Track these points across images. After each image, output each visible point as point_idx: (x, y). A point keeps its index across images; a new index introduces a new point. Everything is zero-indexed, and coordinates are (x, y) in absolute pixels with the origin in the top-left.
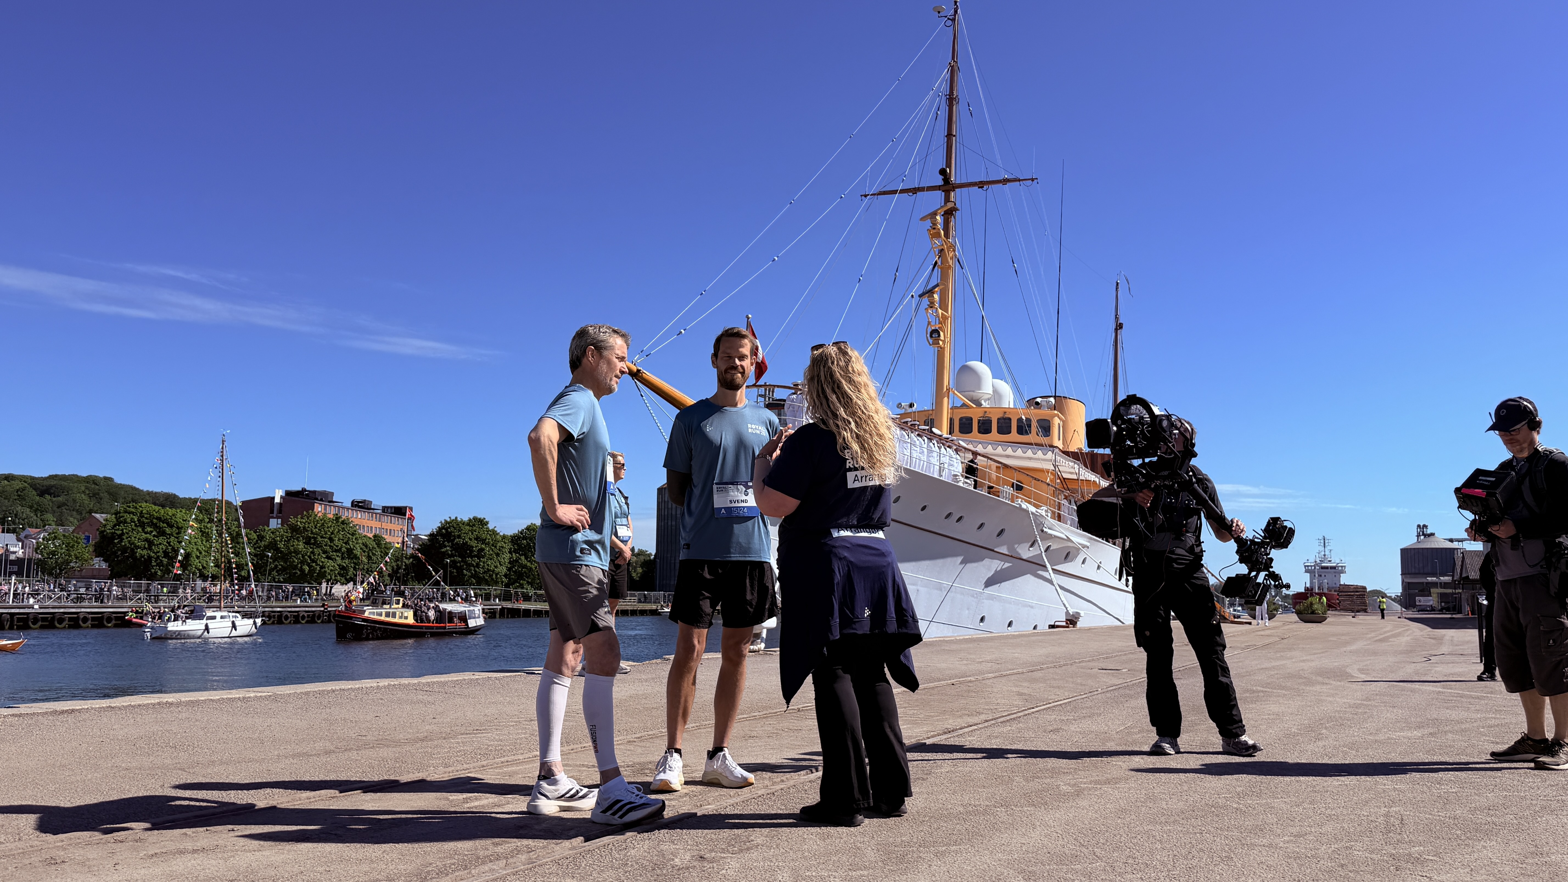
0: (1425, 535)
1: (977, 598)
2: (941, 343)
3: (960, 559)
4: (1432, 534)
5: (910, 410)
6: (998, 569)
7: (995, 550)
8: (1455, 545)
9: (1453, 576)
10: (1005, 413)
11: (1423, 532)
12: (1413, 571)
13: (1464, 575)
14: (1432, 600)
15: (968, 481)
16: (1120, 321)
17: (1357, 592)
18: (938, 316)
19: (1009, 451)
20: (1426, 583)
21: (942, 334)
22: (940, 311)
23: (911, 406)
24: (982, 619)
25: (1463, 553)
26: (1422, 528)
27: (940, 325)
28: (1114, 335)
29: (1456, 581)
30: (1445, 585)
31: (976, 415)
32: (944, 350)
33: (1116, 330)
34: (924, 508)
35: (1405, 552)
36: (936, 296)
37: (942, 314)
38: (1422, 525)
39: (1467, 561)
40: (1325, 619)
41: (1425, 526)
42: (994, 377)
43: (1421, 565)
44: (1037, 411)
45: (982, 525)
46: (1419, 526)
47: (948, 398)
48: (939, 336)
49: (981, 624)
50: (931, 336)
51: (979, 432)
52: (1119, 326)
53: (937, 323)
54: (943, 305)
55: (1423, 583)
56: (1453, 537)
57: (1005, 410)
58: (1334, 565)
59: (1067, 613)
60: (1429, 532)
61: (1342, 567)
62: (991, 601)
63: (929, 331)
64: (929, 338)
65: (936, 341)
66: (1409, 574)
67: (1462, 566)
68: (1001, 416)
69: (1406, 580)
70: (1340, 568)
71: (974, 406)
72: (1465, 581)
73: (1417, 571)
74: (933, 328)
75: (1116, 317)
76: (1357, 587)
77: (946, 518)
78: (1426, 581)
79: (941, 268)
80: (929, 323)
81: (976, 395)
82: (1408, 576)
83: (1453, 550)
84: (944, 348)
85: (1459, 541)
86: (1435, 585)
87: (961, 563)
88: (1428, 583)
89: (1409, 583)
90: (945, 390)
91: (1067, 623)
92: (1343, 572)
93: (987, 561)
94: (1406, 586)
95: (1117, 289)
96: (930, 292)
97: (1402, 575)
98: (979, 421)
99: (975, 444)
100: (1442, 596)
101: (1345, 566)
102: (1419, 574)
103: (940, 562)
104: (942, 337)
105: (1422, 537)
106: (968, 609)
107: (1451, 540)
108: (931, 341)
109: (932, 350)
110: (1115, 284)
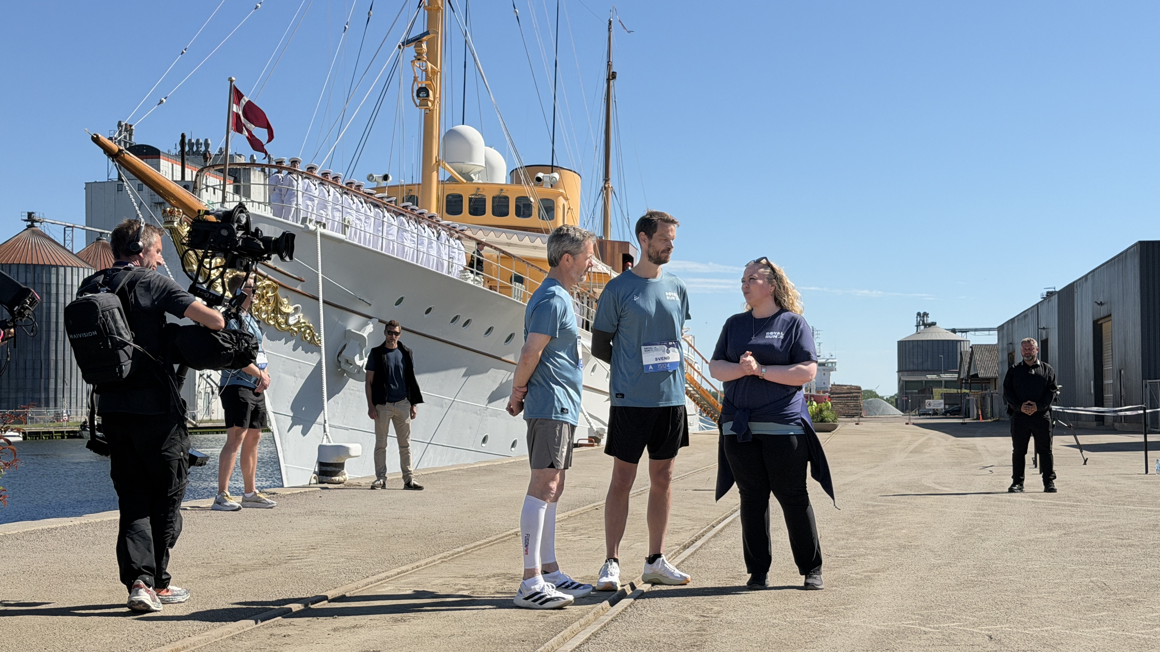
0: (926, 325)
1: (481, 415)
2: (430, 104)
3: (463, 370)
4: (934, 324)
5: (384, 184)
6: (504, 381)
7: (503, 358)
8: (958, 336)
9: (959, 373)
10: (502, 190)
11: (923, 321)
12: (911, 367)
13: (972, 373)
14: (937, 403)
15: (477, 278)
16: (614, 69)
17: (851, 393)
18: (426, 70)
19: (515, 239)
20: (926, 381)
21: (431, 93)
22: (429, 65)
23: (386, 178)
24: (484, 440)
25: (971, 347)
26: (922, 316)
27: (429, 82)
28: (606, 85)
29: (963, 379)
30: (948, 384)
31: (467, 193)
32: (433, 114)
33: (608, 80)
34: (428, 311)
35: (903, 345)
36: (424, 46)
37: (432, 68)
38: (922, 313)
39: (977, 357)
40: (835, 427)
41: (926, 314)
42: (486, 145)
43: (920, 360)
44: (537, 189)
45: (490, 330)
46: (919, 314)
47: (438, 172)
48: (428, 95)
49: (483, 445)
50: (418, 96)
51: (471, 213)
52: (612, 76)
53: (424, 80)
54: (432, 57)
55: (922, 381)
56: (957, 327)
57: (502, 187)
58: (824, 361)
59: (591, 429)
60: (930, 320)
61: (832, 363)
62: (495, 418)
63: (416, 88)
64: (415, 97)
65: (425, 102)
66: (906, 371)
67: (970, 363)
68: (496, 193)
69: (903, 378)
70: (830, 365)
71: (465, 181)
72: (973, 381)
73: (915, 368)
74: (420, 86)
75: (608, 65)
76: (851, 387)
77: (453, 321)
78: (926, 379)
79: (429, 10)
80: (415, 79)
81: (466, 167)
82: (906, 373)
83: (956, 342)
84: (433, 110)
85: (963, 332)
86: (938, 383)
87: (464, 375)
88: (927, 382)
89: (906, 382)
90: (434, 162)
91: (590, 441)
92: (833, 369)
93: (492, 371)
94: (904, 386)
95: (609, 29)
96: (418, 40)
97: (899, 371)
98: (470, 200)
99: (475, 231)
100: (946, 397)
101: (835, 363)
102: (918, 370)
103: (442, 374)
104: (431, 98)
105: (922, 327)
106: (470, 428)
107: (954, 331)
108: (418, 101)
109: (418, 114)
110: (608, 23)
